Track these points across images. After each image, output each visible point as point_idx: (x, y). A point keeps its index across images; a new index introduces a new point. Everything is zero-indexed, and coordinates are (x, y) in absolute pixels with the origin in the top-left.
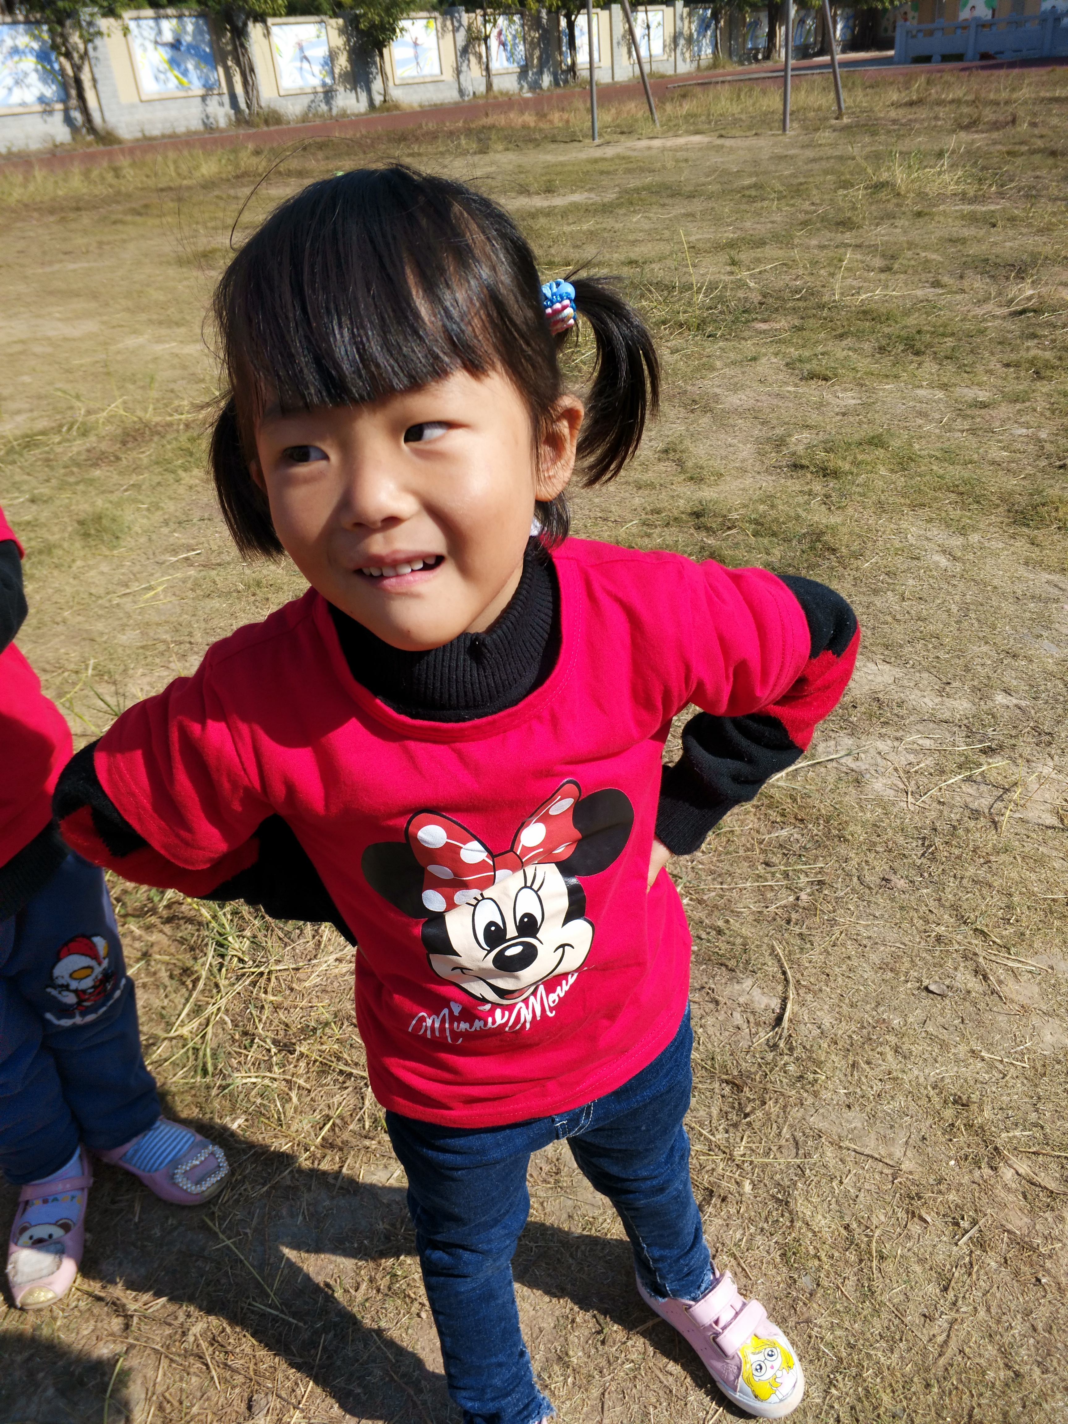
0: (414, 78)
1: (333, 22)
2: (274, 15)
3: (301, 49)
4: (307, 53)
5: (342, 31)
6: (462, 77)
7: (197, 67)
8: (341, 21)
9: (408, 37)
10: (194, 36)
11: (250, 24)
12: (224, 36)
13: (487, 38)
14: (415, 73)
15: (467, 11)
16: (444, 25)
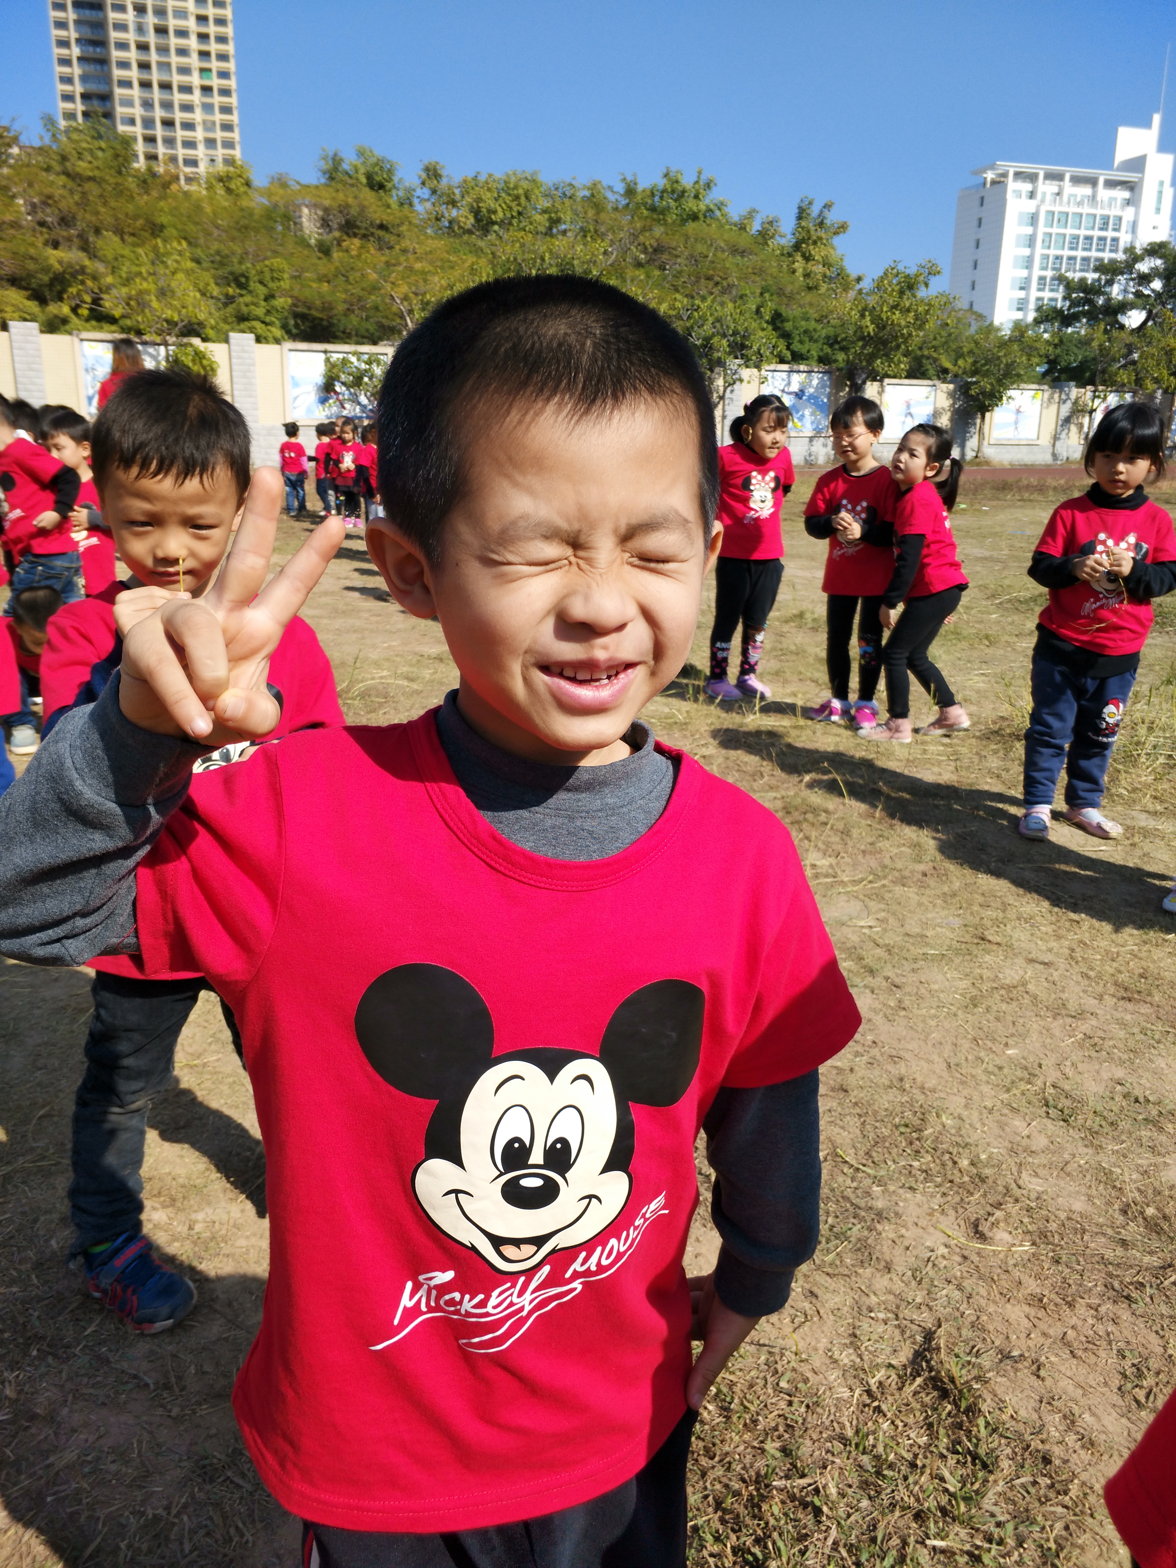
0: (1009, 440)
1: (944, 387)
2: (895, 377)
3: (908, 406)
4: (912, 411)
5: (951, 395)
6: (1058, 444)
7: (812, 414)
8: (951, 386)
9: (1013, 405)
10: (817, 388)
11: (868, 383)
12: (842, 391)
13: (1092, 411)
14: (1011, 436)
15: (1078, 386)
16: (1051, 398)
